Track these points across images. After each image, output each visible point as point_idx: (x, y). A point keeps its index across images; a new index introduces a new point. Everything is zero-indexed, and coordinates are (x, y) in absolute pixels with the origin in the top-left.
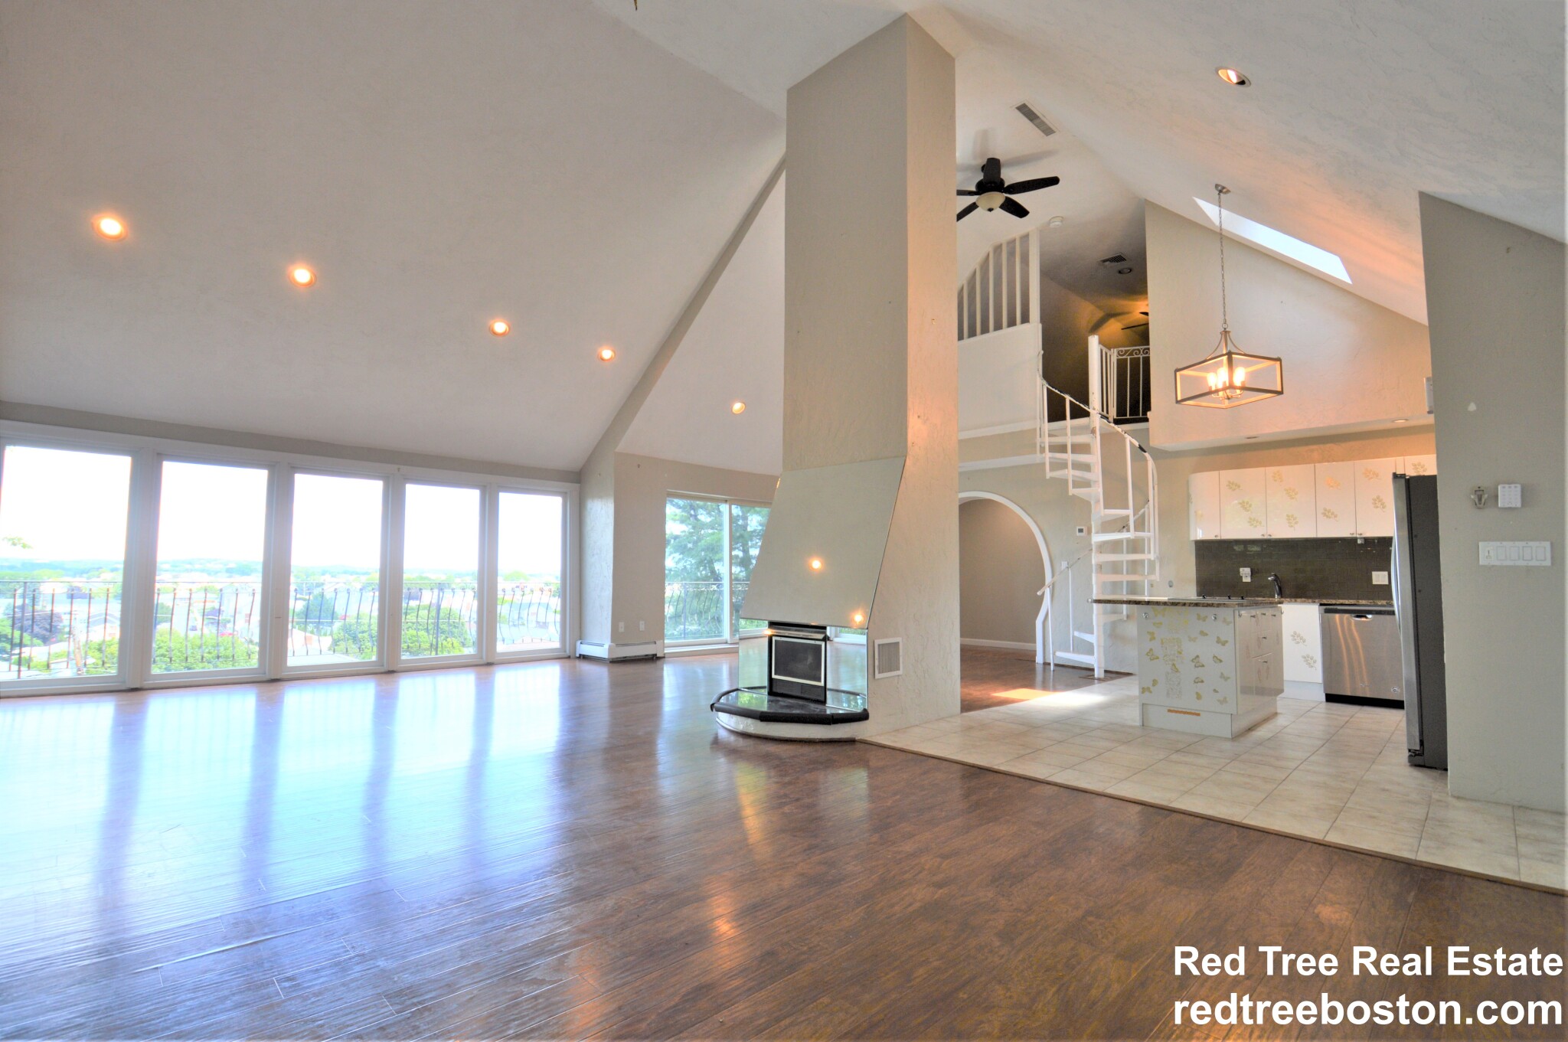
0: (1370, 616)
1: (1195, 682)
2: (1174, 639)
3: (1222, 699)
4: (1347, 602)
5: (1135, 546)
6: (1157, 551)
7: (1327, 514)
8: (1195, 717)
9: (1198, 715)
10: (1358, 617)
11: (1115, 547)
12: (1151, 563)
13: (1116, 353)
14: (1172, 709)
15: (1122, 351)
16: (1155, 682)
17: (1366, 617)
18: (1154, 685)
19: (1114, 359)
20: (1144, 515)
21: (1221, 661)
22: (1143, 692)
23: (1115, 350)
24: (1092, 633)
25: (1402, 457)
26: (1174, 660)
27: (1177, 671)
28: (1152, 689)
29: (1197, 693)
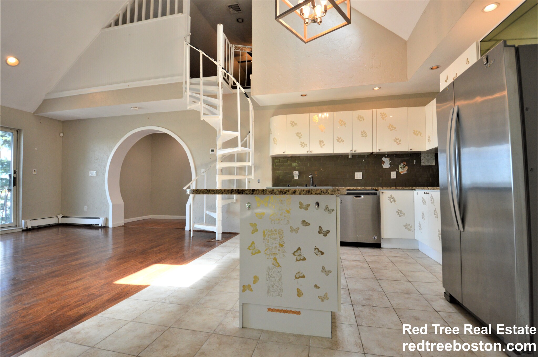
0: (362, 196)
1: (296, 278)
2: (276, 230)
3: (323, 295)
4: (351, 188)
5: (241, 158)
6: (253, 161)
7: (340, 140)
8: (295, 315)
9: (299, 313)
10: (356, 197)
11: (230, 158)
12: (250, 168)
13: (234, 48)
14: (272, 308)
15: (237, 47)
16: (256, 279)
17: (361, 197)
18: (254, 283)
19: (233, 51)
20: (246, 141)
21: (322, 253)
22: (244, 291)
23: (233, 45)
24: (215, 212)
25: (376, 109)
26: (275, 254)
27: (279, 266)
28: (253, 286)
29: (298, 290)
